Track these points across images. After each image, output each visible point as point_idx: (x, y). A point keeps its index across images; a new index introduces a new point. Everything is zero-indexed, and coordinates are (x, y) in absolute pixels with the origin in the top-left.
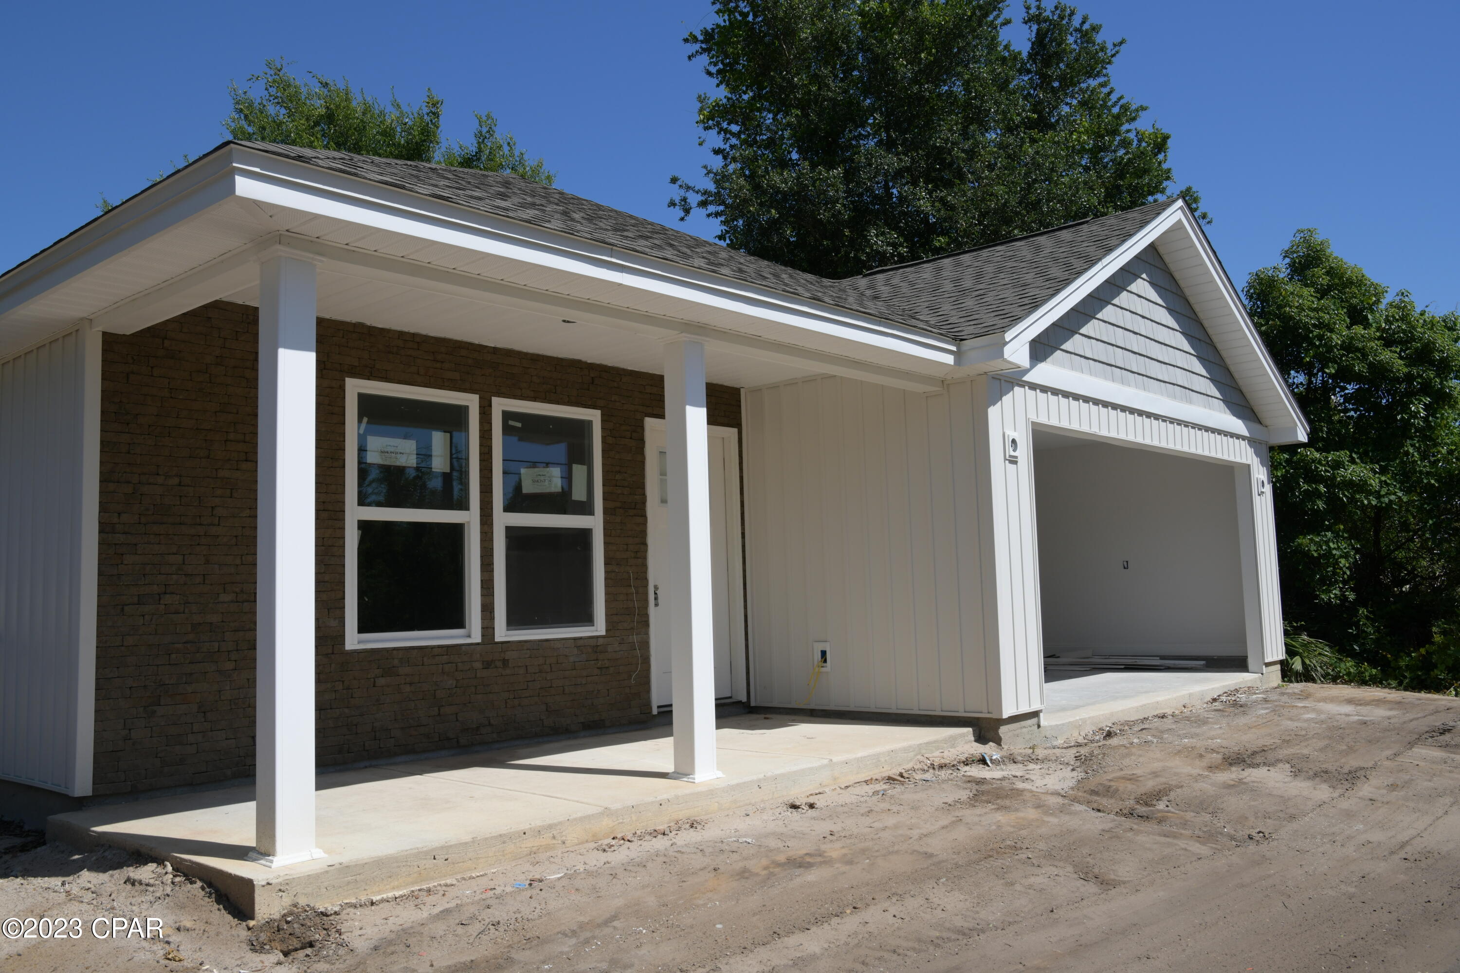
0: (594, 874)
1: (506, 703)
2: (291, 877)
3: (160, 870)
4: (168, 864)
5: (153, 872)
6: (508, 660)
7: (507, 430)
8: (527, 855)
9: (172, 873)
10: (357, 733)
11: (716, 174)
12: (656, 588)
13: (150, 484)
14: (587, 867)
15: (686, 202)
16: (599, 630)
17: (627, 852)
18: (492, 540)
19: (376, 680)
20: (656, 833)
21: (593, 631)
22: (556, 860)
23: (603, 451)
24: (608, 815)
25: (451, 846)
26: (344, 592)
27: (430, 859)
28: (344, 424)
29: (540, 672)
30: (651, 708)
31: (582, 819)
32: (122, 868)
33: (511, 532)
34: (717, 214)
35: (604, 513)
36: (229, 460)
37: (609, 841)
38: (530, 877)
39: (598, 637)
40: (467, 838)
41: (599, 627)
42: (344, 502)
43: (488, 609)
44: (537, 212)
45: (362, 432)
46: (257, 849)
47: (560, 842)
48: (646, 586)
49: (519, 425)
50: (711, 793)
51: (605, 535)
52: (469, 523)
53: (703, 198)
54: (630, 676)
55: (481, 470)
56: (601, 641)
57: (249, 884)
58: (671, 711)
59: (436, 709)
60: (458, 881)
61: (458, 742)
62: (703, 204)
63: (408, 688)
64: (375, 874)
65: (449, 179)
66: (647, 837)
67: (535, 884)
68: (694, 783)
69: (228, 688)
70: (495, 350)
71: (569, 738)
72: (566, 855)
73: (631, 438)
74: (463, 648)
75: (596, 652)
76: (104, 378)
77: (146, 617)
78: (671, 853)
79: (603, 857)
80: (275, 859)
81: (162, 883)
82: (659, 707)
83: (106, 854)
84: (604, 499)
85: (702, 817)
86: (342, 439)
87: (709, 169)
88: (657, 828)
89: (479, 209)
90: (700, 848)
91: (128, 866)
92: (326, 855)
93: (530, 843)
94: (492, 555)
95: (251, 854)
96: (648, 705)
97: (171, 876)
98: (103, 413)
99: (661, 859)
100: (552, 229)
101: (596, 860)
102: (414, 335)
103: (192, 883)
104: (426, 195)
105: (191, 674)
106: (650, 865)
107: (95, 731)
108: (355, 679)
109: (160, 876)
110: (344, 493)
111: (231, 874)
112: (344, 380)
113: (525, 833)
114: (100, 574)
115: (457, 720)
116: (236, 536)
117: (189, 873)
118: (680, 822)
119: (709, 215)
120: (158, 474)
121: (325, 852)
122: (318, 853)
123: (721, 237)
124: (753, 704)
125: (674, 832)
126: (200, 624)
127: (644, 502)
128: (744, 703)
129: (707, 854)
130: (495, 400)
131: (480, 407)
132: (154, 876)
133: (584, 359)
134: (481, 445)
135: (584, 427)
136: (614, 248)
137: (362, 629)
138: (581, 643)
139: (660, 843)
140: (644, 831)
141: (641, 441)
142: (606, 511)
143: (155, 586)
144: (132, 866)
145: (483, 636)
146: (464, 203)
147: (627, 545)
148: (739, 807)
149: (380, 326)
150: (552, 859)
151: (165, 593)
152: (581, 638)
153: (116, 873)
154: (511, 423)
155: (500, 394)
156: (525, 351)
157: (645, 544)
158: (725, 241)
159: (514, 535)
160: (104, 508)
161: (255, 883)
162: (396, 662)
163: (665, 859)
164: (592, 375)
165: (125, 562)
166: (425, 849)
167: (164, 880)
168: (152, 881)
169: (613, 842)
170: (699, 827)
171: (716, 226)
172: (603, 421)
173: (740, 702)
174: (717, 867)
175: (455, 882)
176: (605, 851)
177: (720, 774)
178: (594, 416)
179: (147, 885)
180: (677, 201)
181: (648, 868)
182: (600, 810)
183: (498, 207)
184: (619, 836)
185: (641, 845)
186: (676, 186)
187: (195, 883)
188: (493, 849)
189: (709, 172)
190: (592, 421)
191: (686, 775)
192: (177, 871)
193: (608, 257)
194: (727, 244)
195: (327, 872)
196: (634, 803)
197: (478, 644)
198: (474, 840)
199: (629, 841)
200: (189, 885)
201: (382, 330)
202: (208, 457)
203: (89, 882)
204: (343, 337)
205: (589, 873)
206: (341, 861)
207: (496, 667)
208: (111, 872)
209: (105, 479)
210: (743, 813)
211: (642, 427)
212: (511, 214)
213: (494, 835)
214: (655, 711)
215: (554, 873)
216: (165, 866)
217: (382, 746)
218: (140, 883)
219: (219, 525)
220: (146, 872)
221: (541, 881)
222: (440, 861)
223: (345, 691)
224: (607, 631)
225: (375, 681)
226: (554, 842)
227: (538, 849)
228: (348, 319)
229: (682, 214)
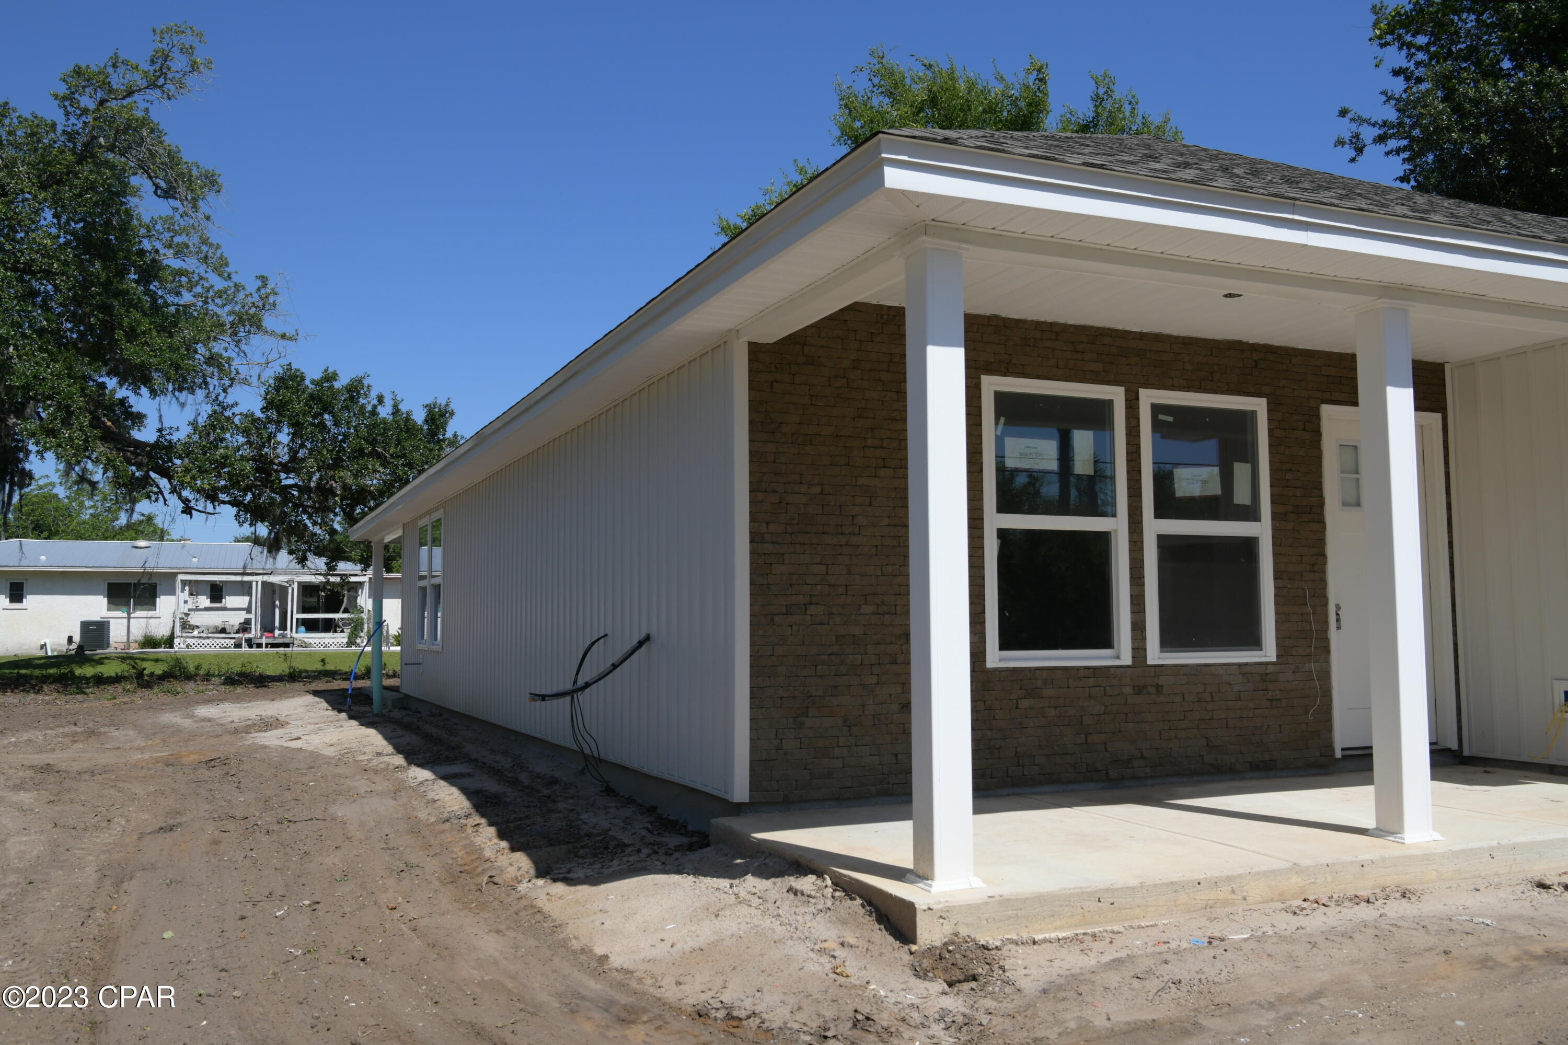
0: (1289, 939)
1: (1160, 733)
2: (952, 905)
3: (819, 882)
4: (827, 877)
5: (813, 883)
6: (1162, 686)
7: (1157, 425)
8: (1202, 909)
9: (831, 887)
10: (999, 758)
11: (1398, 100)
12: (1338, 607)
13: (795, 493)
14: (1276, 930)
15: (1358, 139)
16: (1268, 655)
17: (1324, 918)
18: (1142, 550)
19: (1019, 701)
20: (1357, 900)
21: (1260, 657)
22: (1237, 918)
23: (1270, 446)
24: (1297, 873)
25: (1117, 890)
26: (984, 605)
27: (1095, 901)
28: (981, 425)
29: (1199, 701)
30: (1333, 750)
31: (1267, 874)
32: (783, 876)
33: (1163, 540)
34: (1398, 151)
35: (1273, 519)
36: (868, 467)
37: (1299, 902)
38: (1208, 934)
39: (1267, 664)
40: (1134, 882)
41: (1269, 652)
42: (982, 510)
43: (1138, 628)
44: (1197, 171)
45: (999, 433)
46: (915, 871)
47: (1240, 897)
48: (1326, 605)
49: (1170, 419)
50: (1427, 858)
51: (1274, 544)
52: (1116, 530)
53: (1381, 132)
54: (1307, 712)
55: (1128, 472)
56: (1270, 669)
57: (909, 908)
58: (1371, 755)
59: (1083, 737)
60: (1126, 929)
61: (1107, 774)
62: (1381, 139)
63: (1052, 712)
64: (1036, 911)
65: (1090, 146)
66: (1347, 903)
67: (1215, 943)
68: (1404, 844)
69: (871, 702)
70: (1142, 336)
71: (1234, 779)
72: (1248, 913)
73: (1304, 430)
74: (1112, 670)
75: (1265, 681)
76: (751, 389)
77: (794, 627)
78: (1383, 926)
79: (1296, 921)
80: (934, 884)
81: (823, 896)
82: (1343, 749)
83: (767, 861)
84: (1273, 502)
85: (1416, 887)
86: (979, 442)
87: (1389, 94)
88: (1359, 894)
89: (1138, 174)
90: (1422, 923)
91: (789, 875)
92: (985, 885)
93: (1205, 895)
94: (1142, 567)
95: (908, 876)
96: (1330, 746)
97: (831, 890)
98: (751, 422)
99: (1371, 932)
100: (1221, 188)
101: (1286, 923)
102: (1052, 324)
103: (852, 899)
104: (1079, 164)
105: (836, 687)
106: (1357, 936)
107: (751, 739)
108: (996, 699)
109: (820, 889)
110: (982, 499)
111: (891, 895)
112: (980, 378)
113: (1199, 884)
114: (752, 583)
115: (1106, 751)
116: (876, 546)
117: (850, 889)
118: (1387, 889)
119: (1387, 153)
120: (801, 483)
121: (984, 881)
122: (977, 883)
123: (1404, 179)
124: (1466, 753)
125: (1381, 901)
126: (843, 636)
127: (1321, 505)
128: (1453, 751)
129: (1432, 932)
130: (1143, 393)
131: (1126, 400)
132: (814, 888)
133: (1245, 340)
134: (1128, 444)
135: (1245, 419)
136: (1297, 202)
137: (1004, 646)
138: (1245, 669)
139: (1364, 912)
140: (1342, 895)
141: (1318, 433)
142: (1275, 516)
143: (801, 596)
144: (793, 875)
145: (1133, 657)
146: (1120, 169)
147: (1301, 556)
148: (1465, 879)
149: (1016, 317)
150: (1231, 916)
151: (811, 604)
152: (1247, 664)
153: (778, 880)
154: (1161, 417)
155: (1147, 386)
156: (1175, 334)
157: (1323, 555)
158: (1408, 182)
159: (1166, 544)
160: (753, 519)
161: (916, 906)
162: (1039, 683)
163: (1377, 932)
164: (1256, 358)
165: (774, 572)
166: (1089, 890)
167: (825, 893)
168: (813, 893)
169: (1305, 905)
170: (1413, 898)
171: (1397, 166)
172: (1269, 411)
173: (1449, 750)
174: (1448, 949)
175: (1122, 930)
176: (1295, 913)
177: (1437, 836)
178: (1258, 406)
179: (809, 896)
180: (1347, 140)
181: (1356, 940)
182: (1288, 865)
183: (1155, 170)
184: (1311, 898)
185: (1340, 912)
186: (1347, 119)
187: (855, 899)
188: (1164, 897)
189: (1389, 99)
190: (1256, 411)
191: (1392, 833)
192: (837, 886)
193: (1289, 213)
194: (1412, 187)
195: (987, 903)
196: (1329, 861)
197: (1128, 666)
198: (1142, 885)
199: (1324, 905)
200: (849, 901)
201: (1018, 321)
202: (848, 465)
203: (755, 887)
204: (977, 332)
205: (1282, 938)
206: (1001, 893)
207: (1148, 693)
208: (773, 879)
209: (755, 488)
210: (1472, 887)
211: (1318, 417)
212: (1172, 176)
213: (1164, 882)
214: (1338, 754)
215: (1236, 933)
216: (824, 880)
217: (1026, 773)
218: (803, 894)
219: (859, 534)
220: (807, 883)
221: (1222, 940)
222: (1105, 905)
223: (986, 712)
224: (1278, 656)
225: (1017, 703)
226: (1234, 896)
227: (1215, 903)
228: (982, 312)
229: (1353, 153)
